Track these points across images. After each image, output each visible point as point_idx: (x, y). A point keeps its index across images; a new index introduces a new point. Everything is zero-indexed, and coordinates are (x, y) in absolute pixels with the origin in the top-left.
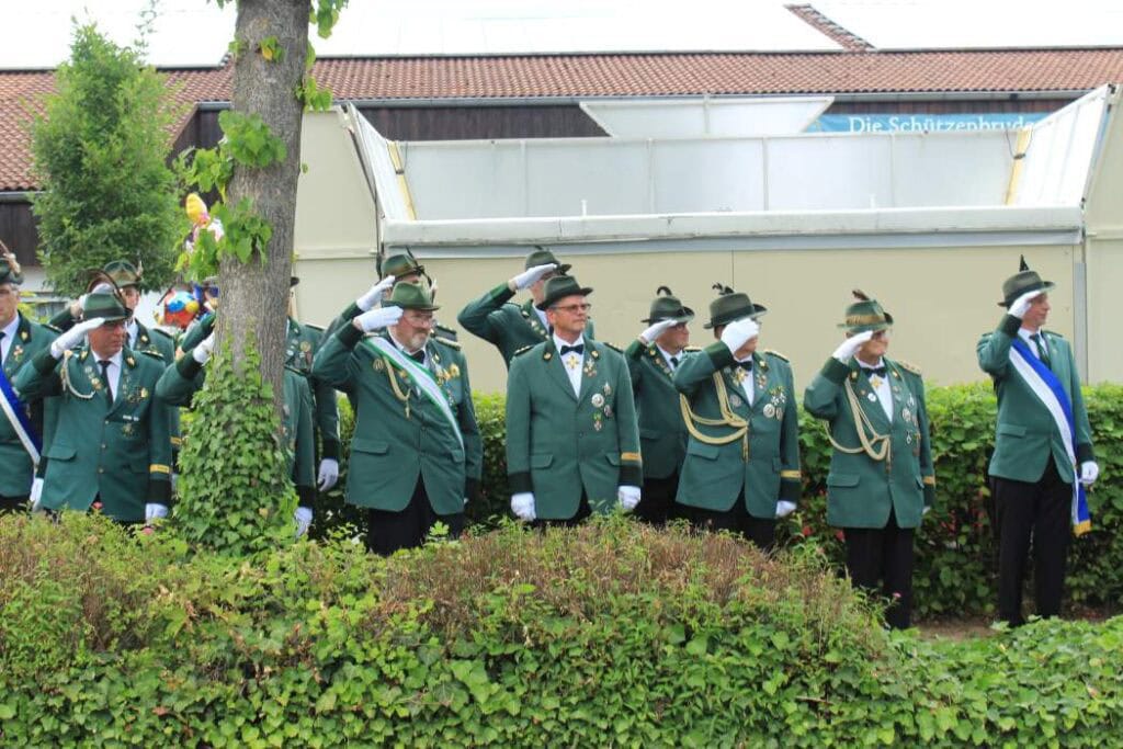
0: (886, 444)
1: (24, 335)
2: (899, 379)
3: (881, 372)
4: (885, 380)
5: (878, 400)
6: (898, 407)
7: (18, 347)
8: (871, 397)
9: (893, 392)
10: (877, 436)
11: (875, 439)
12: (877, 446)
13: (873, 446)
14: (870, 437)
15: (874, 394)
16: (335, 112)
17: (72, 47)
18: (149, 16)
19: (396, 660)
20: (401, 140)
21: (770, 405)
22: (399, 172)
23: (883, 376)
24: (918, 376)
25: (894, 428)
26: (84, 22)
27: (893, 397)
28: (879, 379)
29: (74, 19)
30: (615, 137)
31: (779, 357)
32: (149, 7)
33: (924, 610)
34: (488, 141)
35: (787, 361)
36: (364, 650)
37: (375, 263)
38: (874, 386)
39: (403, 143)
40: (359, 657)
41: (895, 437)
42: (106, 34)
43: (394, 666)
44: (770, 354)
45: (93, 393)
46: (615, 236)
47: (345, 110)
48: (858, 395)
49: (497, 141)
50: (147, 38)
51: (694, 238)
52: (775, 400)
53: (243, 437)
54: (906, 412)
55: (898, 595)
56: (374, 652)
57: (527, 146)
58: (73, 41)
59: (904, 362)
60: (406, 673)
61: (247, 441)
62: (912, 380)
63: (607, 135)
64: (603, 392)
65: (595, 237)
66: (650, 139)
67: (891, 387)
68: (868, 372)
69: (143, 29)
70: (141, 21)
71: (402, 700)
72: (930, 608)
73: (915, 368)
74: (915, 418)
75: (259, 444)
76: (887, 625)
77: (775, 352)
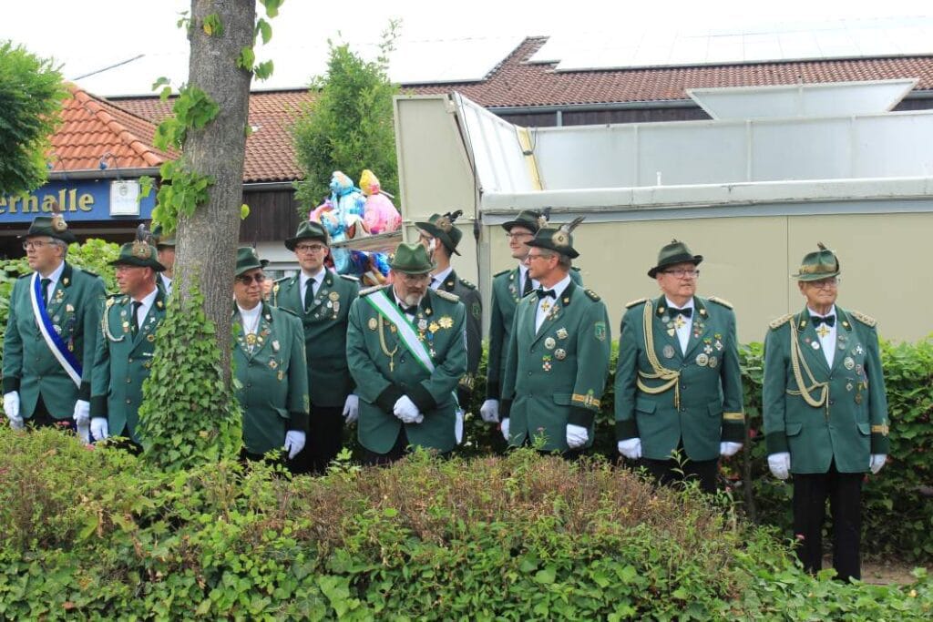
0: (825, 391)
1: (66, 281)
2: (849, 329)
3: (830, 321)
4: (833, 330)
5: (821, 348)
6: (840, 355)
7: (60, 291)
8: (815, 345)
9: (839, 341)
10: (816, 384)
11: (812, 388)
12: (816, 393)
13: (811, 393)
14: (808, 383)
15: (818, 341)
16: (441, 100)
17: (329, 64)
18: (390, 37)
19: (268, 572)
20: (532, 126)
21: (703, 355)
22: (527, 153)
23: (832, 325)
24: (872, 329)
25: (836, 374)
26: (338, 43)
27: (837, 344)
28: (827, 327)
29: (329, 42)
30: (717, 119)
31: (722, 305)
32: (390, 31)
33: (917, 551)
34: (603, 126)
35: (730, 309)
36: (242, 562)
37: (472, 228)
38: (819, 335)
39: (534, 129)
40: (237, 568)
41: (835, 384)
42: (357, 53)
43: (266, 578)
44: (714, 302)
45: (122, 336)
46: (681, 204)
47: (450, 98)
48: (801, 342)
49: (612, 126)
50: (388, 55)
51: (752, 205)
52: (709, 349)
53: (187, 367)
54: (849, 362)
55: (801, 536)
56: (249, 564)
57: (639, 128)
58: (329, 58)
59: (857, 313)
60: (276, 584)
61: (190, 371)
62: (865, 332)
63: (711, 118)
64: (555, 337)
65: (661, 205)
66: (749, 121)
67: (838, 335)
68: (817, 321)
69: (385, 48)
70: (383, 41)
71: (270, 609)
72: (923, 550)
73: (868, 319)
74: (860, 367)
75: (200, 374)
76: (800, 564)
77: (717, 299)
